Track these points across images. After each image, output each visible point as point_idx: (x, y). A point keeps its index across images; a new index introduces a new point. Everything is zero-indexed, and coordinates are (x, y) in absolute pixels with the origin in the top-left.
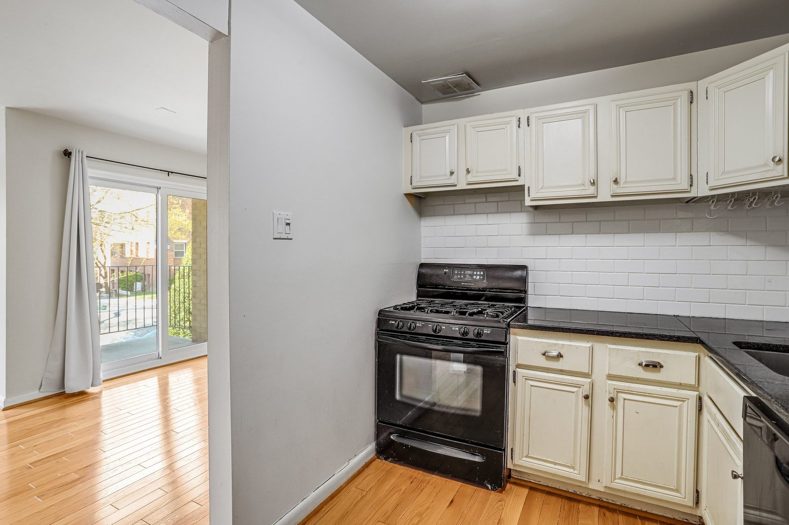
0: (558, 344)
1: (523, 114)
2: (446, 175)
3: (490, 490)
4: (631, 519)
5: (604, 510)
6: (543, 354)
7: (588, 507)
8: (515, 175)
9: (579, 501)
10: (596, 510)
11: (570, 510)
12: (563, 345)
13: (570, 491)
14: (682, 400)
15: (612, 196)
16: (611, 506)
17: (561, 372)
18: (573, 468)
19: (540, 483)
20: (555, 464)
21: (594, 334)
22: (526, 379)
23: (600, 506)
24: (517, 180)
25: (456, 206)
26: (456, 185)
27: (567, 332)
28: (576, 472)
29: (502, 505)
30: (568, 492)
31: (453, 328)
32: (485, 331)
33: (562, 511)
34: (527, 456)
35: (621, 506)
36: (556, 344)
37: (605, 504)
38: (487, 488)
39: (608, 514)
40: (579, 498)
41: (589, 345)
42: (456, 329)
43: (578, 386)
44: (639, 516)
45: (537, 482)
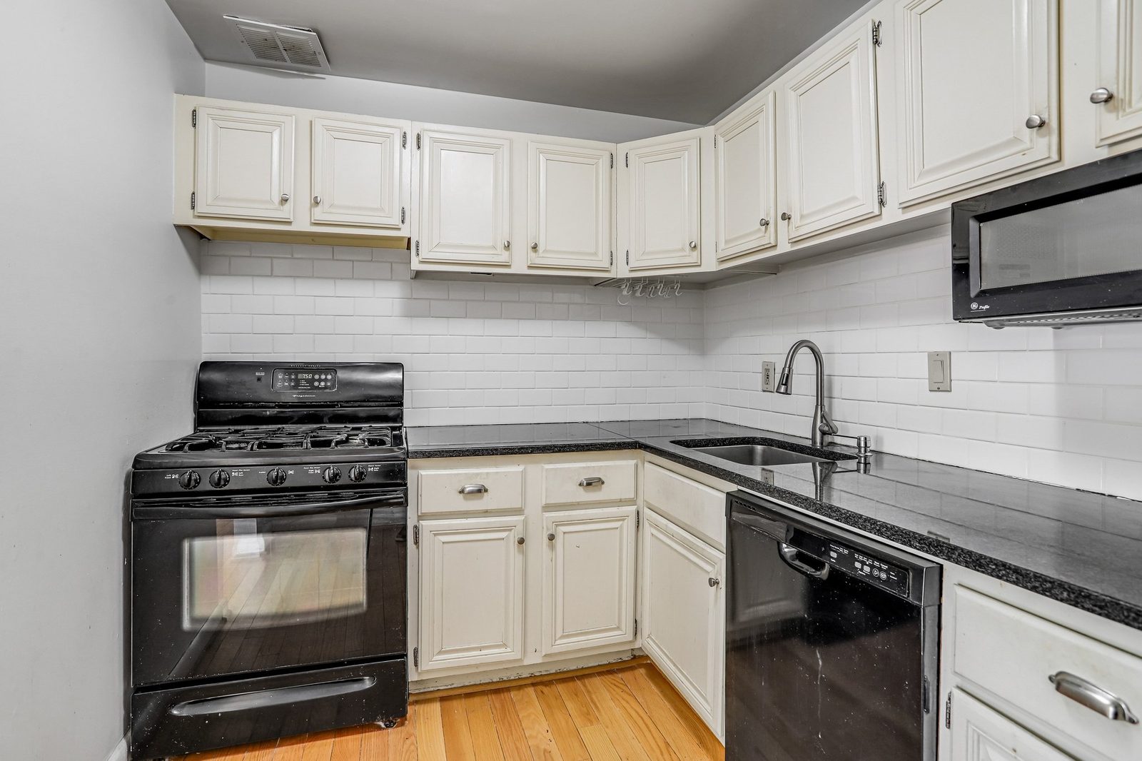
0: (481, 473)
1: (412, 128)
2: (272, 202)
3: (383, 729)
4: (571, 684)
5: (540, 688)
6: (460, 492)
7: (521, 691)
8: (396, 220)
9: (508, 690)
10: (531, 690)
11: (503, 706)
12: (487, 473)
13: (494, 680)
14: (622, 519)
15: (530, 267)
16: (546, 679)
17: (486, 513)
18: (505, 645)
19: (453, 686)
20: (480, 649)
21: (528, 453)
22: (435, 535)
23: (533, 685)
24: (399, 229)
25: (275, 261)
26: (289, 223)
27: (493, 455)
28: (509, 650)
29: (413, 744)
30: (493, 683)
31: (311, 472)
32: (369, 469)
33: (495, 712)
34: (440, 653)
35: (556, 673)
36: (477, 474)
37: (538, 680)
38: (379, 728)
39: (545, 690)
40: (508, 685)
41: (521, 468)
42: (316, 471)
43: (508, 529)
44: (577, 677)
45: (449, 687)
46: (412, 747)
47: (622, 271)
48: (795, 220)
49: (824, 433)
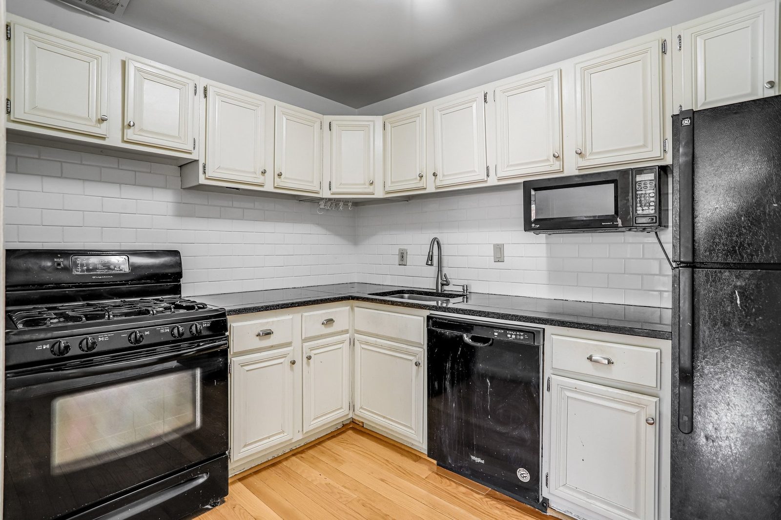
0: (269, 322)
1: (200, 81)
3: (212, 509)
4: (316, 449)
5: (299, 455)
6: (257, 336)
7: (289, 460)
8: (189, 147)
9: (280, 462)
10: (294, 458)
11: (283, 471)
12: (273, 322)
13: (270, 459)
14: (342, 342)
15: (275, 188)
16: (300, 450)
17: (272, 347)
18: (283, 432)
19: (244, 470)
20: (269, 437)
21: (296, 306)
22: (242, 366)
23: (293, 455)
24: (193, 153)
26: (105, 138)
27: (277, 309)
28: (285, 434)
29: (240, 509)
30: (269, 461)
31: (162, 331)
32: (204, 325)
33: (281, 476)
34: (245, 446)
35: (305, 445)
36: (267, 323)
37: (295, 451)
38: (208, 509)
39: (303, 455)
40: (278, 460)
41: (290, 317)
42: (166, 330)
43: (284, 356)
44: (316, 444)
45: (242, 471)
46: (242, 511)
47: (326, 194)
48: (440, 177)
49: (443, 285)
